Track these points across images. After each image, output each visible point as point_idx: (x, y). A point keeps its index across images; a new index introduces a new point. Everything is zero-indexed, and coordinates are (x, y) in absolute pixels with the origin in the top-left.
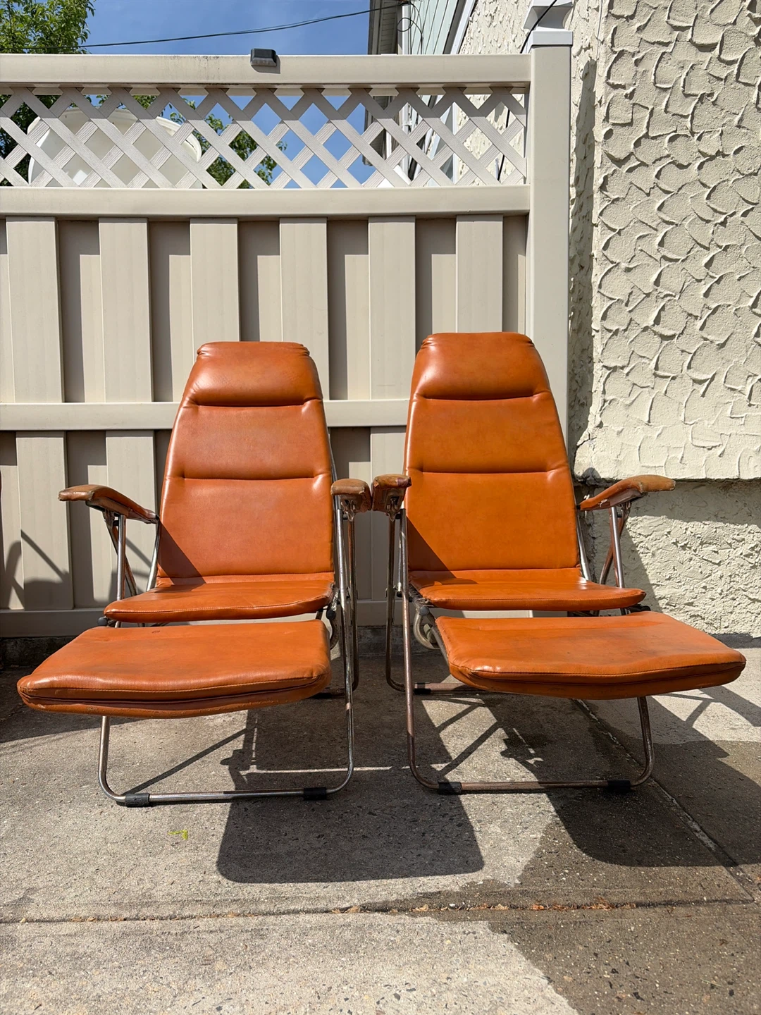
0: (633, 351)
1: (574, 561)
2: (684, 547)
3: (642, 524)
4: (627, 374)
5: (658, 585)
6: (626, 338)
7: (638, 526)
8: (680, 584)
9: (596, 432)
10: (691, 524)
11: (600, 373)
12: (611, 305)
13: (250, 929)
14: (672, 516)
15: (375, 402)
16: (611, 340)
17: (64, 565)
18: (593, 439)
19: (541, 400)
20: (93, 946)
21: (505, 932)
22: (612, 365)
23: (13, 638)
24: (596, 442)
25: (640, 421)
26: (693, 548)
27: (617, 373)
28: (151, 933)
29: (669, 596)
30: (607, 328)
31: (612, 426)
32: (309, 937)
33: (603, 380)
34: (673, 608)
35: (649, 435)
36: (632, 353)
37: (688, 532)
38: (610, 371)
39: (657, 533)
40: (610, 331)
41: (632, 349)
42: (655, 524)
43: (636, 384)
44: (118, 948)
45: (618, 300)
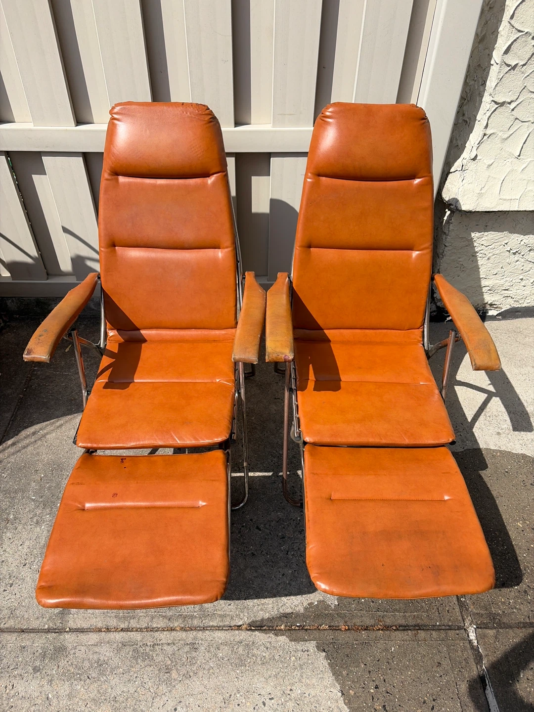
0: (525, 86)
1: (419, 324)
2: (514, 254)
3: (486, 238)
4: (513, 110)
5: (486, 278)
6: (523, 73)
7: (483, 239)
8: (503, 277)
9: (470, 164)
10: (527, 237)
11: (488, 106)
12: (518, 38)
13: (189, 643)
14: (512, 231)
15: (275, 131)
16: (507, 75)
17: (34, 252)
18: (464, 171)
19: (420, 185)
20: (107, 654)
21: (324, 651)
22: (501, 101)
23: (10, 297)
24: (467, 174)
25: (511, 154)
26: (522, 254)
27: (503, 107)
28: (137, 645)
29: (492, 286)
30: (507, 63)
31: (485, 159)
32: (220, 651)
33: (488, 114)
34: (493, 292)
35: (516, 168)
36: (524, 88)
37: (522, 243)
38: (497, 106)
39: (496, 244)
40: (508, 65)
41: (525, 85)
42: (496, 238)
43: (518, 119)
44: (120, 657)
45: (527, 33)
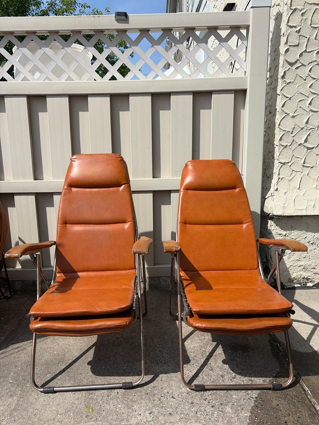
0: (293, 155)
2: (312, 244)
3: (293, 234)
4: (290, 166)
5: (300, 260)
6: (291, 149)
7: (292, 235)
8: (310, 260)
9: (275, 193)
10: (316, 234)
11: (278, 165)
12: (284, 134)
14: (308, 230)
16: (283, 150)
18: (273, 196)
22: (283, 162)
24: (275, 197)
25: (295, 188)
26: (317, 244)
27: (285, 165)
29: (304, 265)
30: (282, 144)
31: (282, 190)
33: (279, 168)
34: (306, 270)
35: (299, 194)
36: (293, 156)
37: (315, 237)
38: (282, 165)
39: (300, 238)
40: (283, 146)
41: (293, 154)
42: (299, 234)
43: (294, 171)
45: (288, 131)
